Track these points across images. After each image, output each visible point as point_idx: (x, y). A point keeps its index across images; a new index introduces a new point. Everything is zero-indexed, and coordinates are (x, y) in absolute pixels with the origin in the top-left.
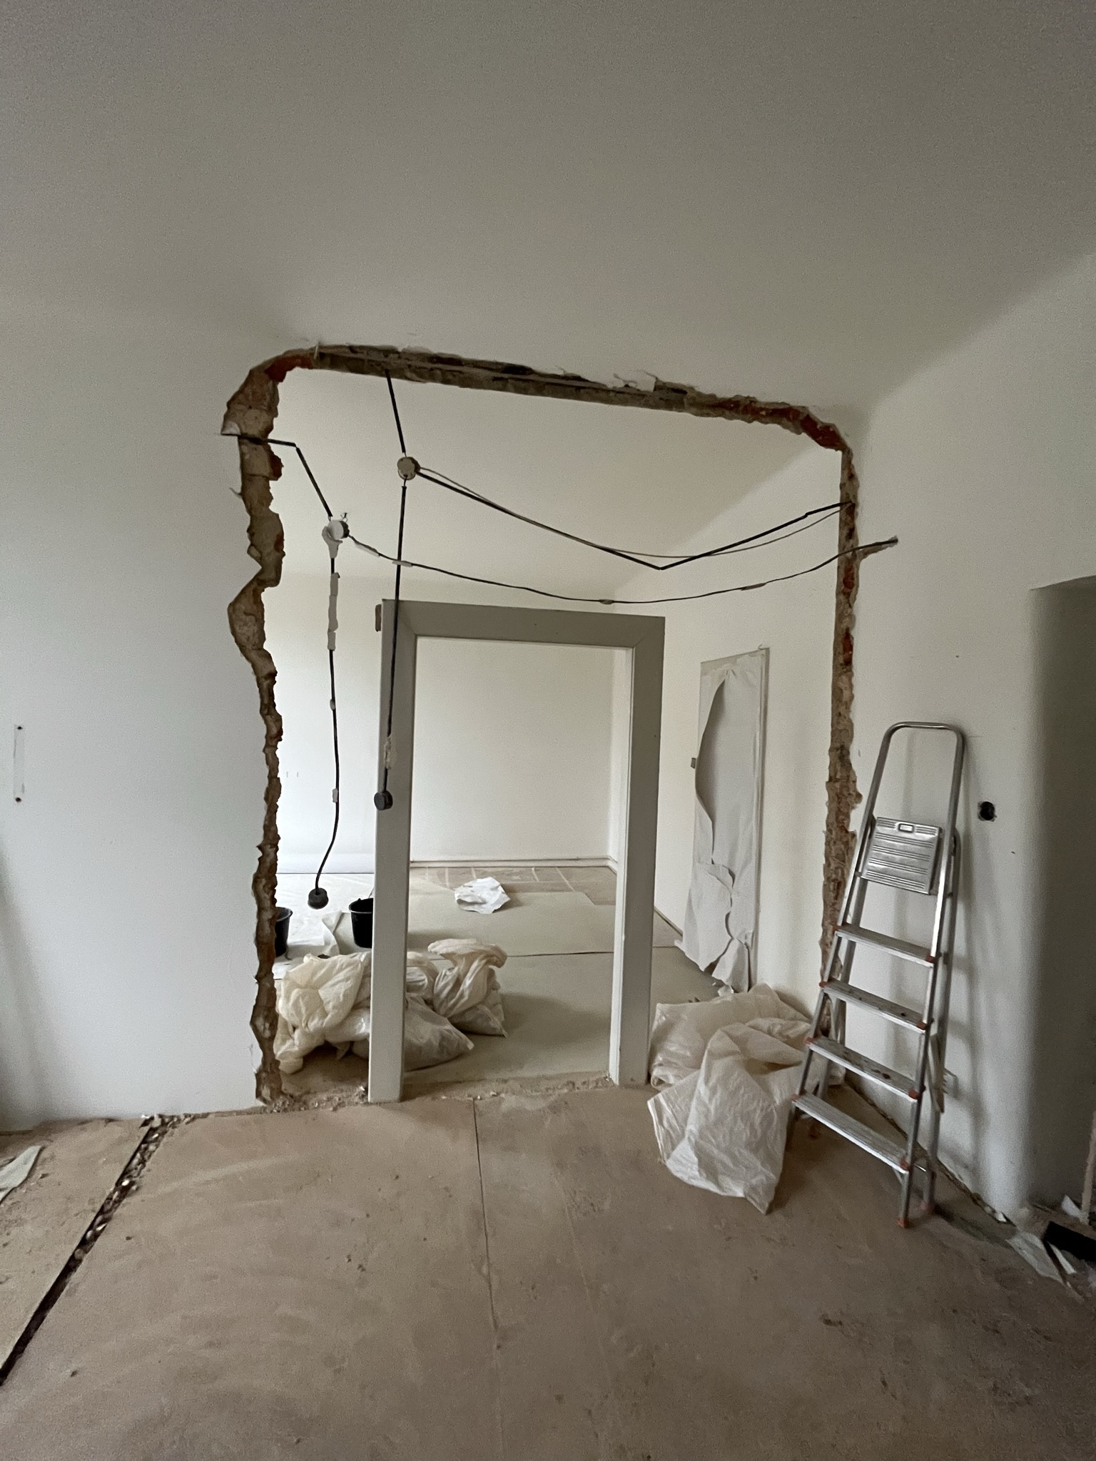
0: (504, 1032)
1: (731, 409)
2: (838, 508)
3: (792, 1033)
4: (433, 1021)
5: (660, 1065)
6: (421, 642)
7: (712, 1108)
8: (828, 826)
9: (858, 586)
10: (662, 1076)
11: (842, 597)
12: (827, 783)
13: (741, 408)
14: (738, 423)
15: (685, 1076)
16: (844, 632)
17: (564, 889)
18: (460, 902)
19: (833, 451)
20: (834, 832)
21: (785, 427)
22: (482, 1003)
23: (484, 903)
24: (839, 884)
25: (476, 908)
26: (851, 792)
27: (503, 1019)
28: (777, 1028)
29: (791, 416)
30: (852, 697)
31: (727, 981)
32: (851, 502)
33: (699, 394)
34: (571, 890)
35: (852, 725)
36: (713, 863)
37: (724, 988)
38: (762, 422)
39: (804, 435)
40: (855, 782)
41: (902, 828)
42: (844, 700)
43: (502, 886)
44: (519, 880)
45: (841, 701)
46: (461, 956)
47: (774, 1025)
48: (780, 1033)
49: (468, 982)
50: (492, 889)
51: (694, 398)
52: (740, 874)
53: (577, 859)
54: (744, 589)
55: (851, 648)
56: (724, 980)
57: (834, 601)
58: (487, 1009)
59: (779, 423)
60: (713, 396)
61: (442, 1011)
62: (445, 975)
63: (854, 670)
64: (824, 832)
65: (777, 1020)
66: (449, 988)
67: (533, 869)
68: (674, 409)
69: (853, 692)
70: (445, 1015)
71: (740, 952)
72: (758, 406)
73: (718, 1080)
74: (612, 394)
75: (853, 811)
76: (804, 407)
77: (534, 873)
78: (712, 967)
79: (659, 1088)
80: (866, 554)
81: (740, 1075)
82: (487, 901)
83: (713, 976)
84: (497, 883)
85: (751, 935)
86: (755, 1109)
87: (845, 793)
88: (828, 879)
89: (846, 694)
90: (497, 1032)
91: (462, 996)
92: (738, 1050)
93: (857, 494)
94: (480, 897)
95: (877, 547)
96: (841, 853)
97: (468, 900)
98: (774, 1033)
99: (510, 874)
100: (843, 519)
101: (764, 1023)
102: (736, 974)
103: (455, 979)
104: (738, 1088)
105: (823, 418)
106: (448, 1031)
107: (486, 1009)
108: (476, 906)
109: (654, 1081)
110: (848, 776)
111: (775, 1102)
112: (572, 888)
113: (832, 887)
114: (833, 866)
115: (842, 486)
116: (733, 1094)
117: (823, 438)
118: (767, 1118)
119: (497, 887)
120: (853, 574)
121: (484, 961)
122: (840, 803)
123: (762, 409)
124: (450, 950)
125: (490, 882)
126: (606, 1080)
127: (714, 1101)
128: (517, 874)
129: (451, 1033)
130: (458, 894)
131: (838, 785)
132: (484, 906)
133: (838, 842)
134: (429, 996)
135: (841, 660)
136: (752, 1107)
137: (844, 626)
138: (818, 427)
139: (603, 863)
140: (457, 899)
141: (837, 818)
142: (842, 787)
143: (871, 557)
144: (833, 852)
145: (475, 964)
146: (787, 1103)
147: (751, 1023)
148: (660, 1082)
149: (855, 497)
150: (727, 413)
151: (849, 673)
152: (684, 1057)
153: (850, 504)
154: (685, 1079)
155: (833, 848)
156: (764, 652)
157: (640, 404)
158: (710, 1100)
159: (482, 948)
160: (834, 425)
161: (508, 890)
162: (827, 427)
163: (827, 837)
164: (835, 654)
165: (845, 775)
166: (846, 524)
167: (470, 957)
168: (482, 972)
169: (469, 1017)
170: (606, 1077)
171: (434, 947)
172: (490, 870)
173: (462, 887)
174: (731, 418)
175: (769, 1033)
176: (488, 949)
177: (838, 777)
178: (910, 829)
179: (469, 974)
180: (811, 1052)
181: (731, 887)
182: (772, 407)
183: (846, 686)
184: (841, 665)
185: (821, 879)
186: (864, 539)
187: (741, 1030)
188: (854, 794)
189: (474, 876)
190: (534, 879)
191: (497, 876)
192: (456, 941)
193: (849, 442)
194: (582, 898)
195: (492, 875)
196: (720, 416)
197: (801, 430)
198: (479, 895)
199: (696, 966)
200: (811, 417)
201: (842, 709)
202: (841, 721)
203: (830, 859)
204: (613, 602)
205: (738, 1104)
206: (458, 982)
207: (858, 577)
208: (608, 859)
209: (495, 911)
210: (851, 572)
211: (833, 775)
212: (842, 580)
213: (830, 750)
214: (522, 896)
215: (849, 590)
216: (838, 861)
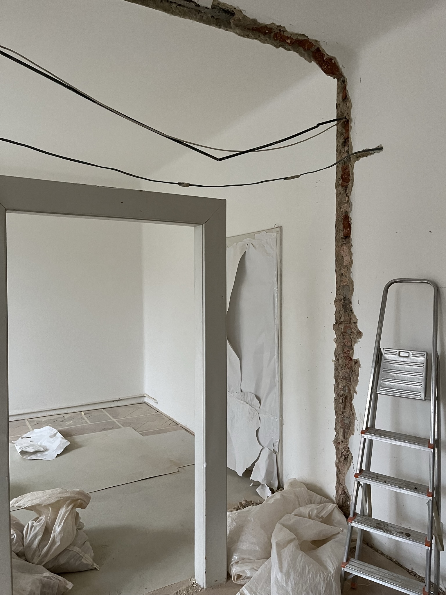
0: (95, 566)
1: (265, 34)
2: (335, 123)
3: (324, 514)
4: (30, 572)
5: (237, 563)
6: (10, 216)
7: (290, 589)
8: (336, 356)
9: (353, 181)
10: (240, 572)
11: (340, 188)
12: (334, 325)
13: (272, 34)
14: (269, 47)
15: (259, 568)
16: (344, 214)
17: (112, 426)
18: (23, 453)
19: (332, 78)
20: (340, 361)
21: (301, 55)
22: (73, 544)
23: (46, 450)
24: (346, 397)
25: (39, 456)
26: (353, 330)
27: (93, 554)
28: (315, 512)
29: (306, 48)
30: (352, 262)
31: (263, 481)
32: (345, 118)
33: (245, 17)
34: (120, 427)
35: (352, 282)
36: (241, 391)
37: (260, 487)
38: (286, 49)
39: (314, 64)
40: (356, 323)
41: (402, 354)
42: (344, 264)
43: (60, 432)
44: (72, 425)
45: (342, 265)
46: (47, 506)
47: (312, 510)
48: (317, 516)
49: (57, 529)
50: (51, 437)
51: (240, 20)
52: (266, 398)
53: (120, 400)
54: (285, 179)
55: (349, 226)
56: (260, 480)
57: (335, 191)
58: (78, 549)
59: (296, 51)
60: (255, 21)
61: (36, 560)
62: (32, 526)
63: (352, 242)
64: (333, 361)
65: (313, 506)
66: (39, 538)
67: (83, 413)
68: (222, 27)
69: (352, 258)
70: (39, 563)
71: (270, 456)
72: (286, 34)
73: (289, 565)
74: (174, 5)
75: (356, 344)
76: (316, 41)
77: (84, 417)
78: (248, 472)
79: (239, 582)
80: (358, 158)
81: (302, 558)
82: (48, 448)
83: (251, 479)
84: (55, 431)
85: (278, 443)
86: (320, 581)
87: (348, 332)
88: (338, 395)
89: (346, 260)
90: (90, 567)
91: (54, 542)
92: (295, 536)
93: (350, 112)
94: (40, 446)
95: (366, 153)
96: (347, 375)
97: (31, 450)
98: (313, 517)
99: (64, 420)
100: (340, 131)
101: (305, 510)
102: (269, 473)
103: (44, 528)
104: (304, 568)
105: (329, 51)
106: (48, 577)
107: (76, 549)
108: (39, 455)
109: (234, 577)
110: (350, 320)
111: (331, 572)
112: (120, 425)
113: (341, 401)
114: (341, 385)
115: (338, 106)
116: (302, 574)
117: (327, 67)
118: (329, 585)
119: (55, 435)
120: (349, 172)
121: (70, 507)
122: (344, 339)
123: (288, 38)
124: (36, 502)
125: (47, 430)
126: (194, 587)
127: (289, 583)
128: (69, 419)
129: (50, 579)
130: (19, 447)
131: (342, 326)
132: (46, 453)
133: (344, 368)
134: (21, 549)
135: (342, 235)
136: (317, 580)
137: (343, 209)
138: (325, 58)
139: (141, 400)
140: (19, 451)
141: (343, 350)
142: (345, 328)
143: (362, 159)
144: (340, 375)
145: (62, 511)
146: (338, 569)
147: (296, 512)
148: (239, 577)
149: (349, 114)
150: (262, 37)
151: (348, 245)
152: (255, 551)
153: (345, 120)
154: (260, 570)
155: (340, 372)
156: (278, 229)
157: (196, 18)
158: (287, 583)
159: (68, 495)
160: (335, 58)
161: (66, 435)
162: (331, 59)
163: (335, 365)
164: (337, 231)
165: (347, 318)
166: (342, 134)
167: (56, 506)
168: (70, 518)
169: (62, 560)
170: (193, 583)
171: (16, 502)
172: (44, 419)
173: (20, 439)
174: (264, 42)
175: (310, 517)
176: (72, 495)
177: (342, 320)
178: (407, 355)
179: (57, 521)
180: (352, 527)
181: (258, 409)
182: (295, 38)
183: (346, 254)
184: (342, 238)
185: (332, 395)
186: (357, 147)
187: (291, 519)
188: (355, 332)
189: (29, 426)
190: (86, 422)
191: (53, 423)
192: (40, 493)
193: (345, 72)
194: (130, 432)
195: (46, 423)
196: (256, 39)
197: (312, 58)
198: (39, 444)
199: (235, 473)
200: (320, 49)
201: (344, 271)
202: (343, 280)
203: (339, 380)
204: (190, 185)
205: (307, 581)
206: (47, 530)
207: (353, 174)
208: (144, 396)
209: (58, 456)
210: (347, 171)
211: (338, 319)
212: (340, 176)
213: (335, 301)
214: (78, 439)
215: (346, 184)
216: (345, 381)
